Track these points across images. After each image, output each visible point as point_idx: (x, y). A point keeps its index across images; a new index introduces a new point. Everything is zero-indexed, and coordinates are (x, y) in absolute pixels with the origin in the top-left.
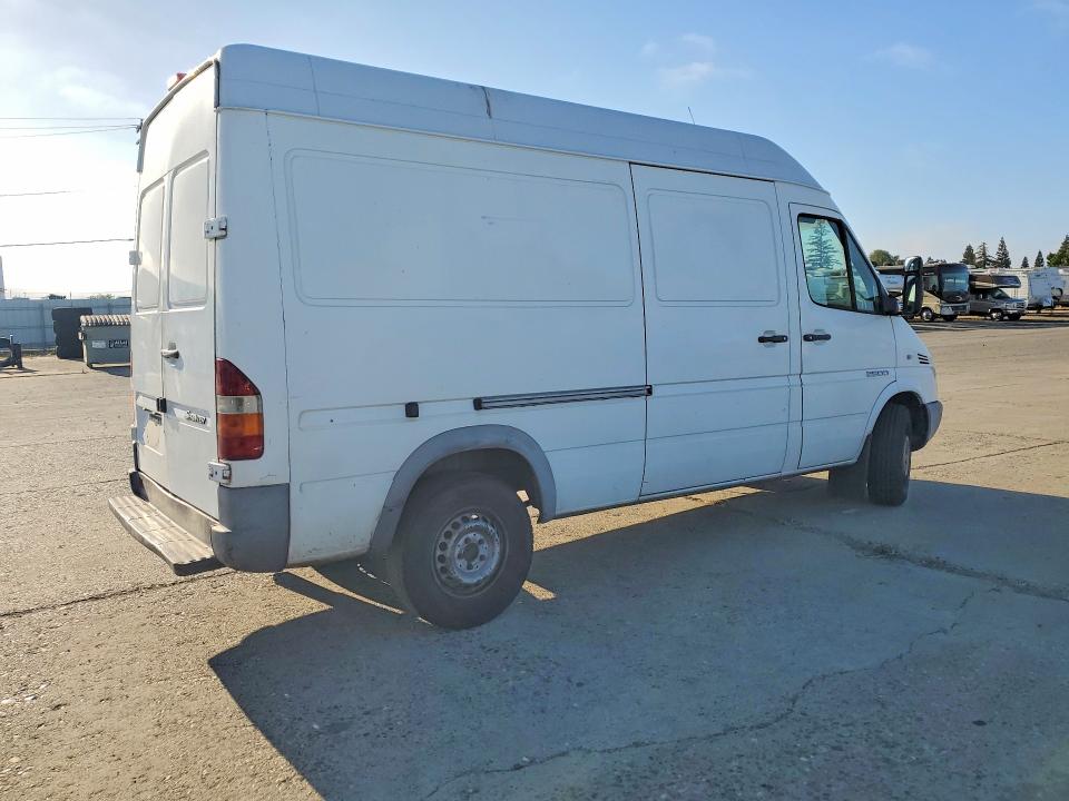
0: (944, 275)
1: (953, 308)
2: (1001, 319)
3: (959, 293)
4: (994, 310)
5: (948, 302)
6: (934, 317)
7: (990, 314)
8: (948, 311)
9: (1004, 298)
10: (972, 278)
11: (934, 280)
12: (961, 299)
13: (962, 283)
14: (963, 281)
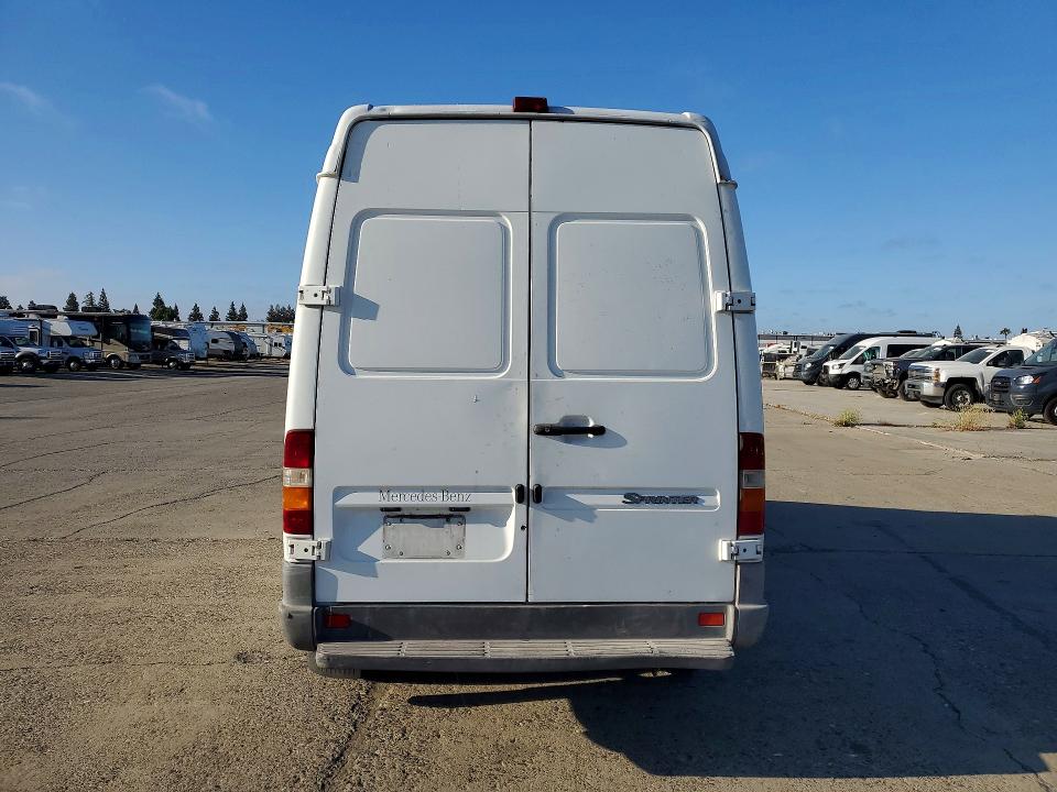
0: (132, 325)
1: (141, 357)
2: (176, 367)
3: (144, 343)
4: (170, 360)
5: (136, 351)
6: (122, 365)
7: (168, 363)
8: (136, 360)
9: (177, 348)
10: (154, 329)
11: (122, 330)
12: (146, 349)
13: (145, 333)
14: (146, 332)
